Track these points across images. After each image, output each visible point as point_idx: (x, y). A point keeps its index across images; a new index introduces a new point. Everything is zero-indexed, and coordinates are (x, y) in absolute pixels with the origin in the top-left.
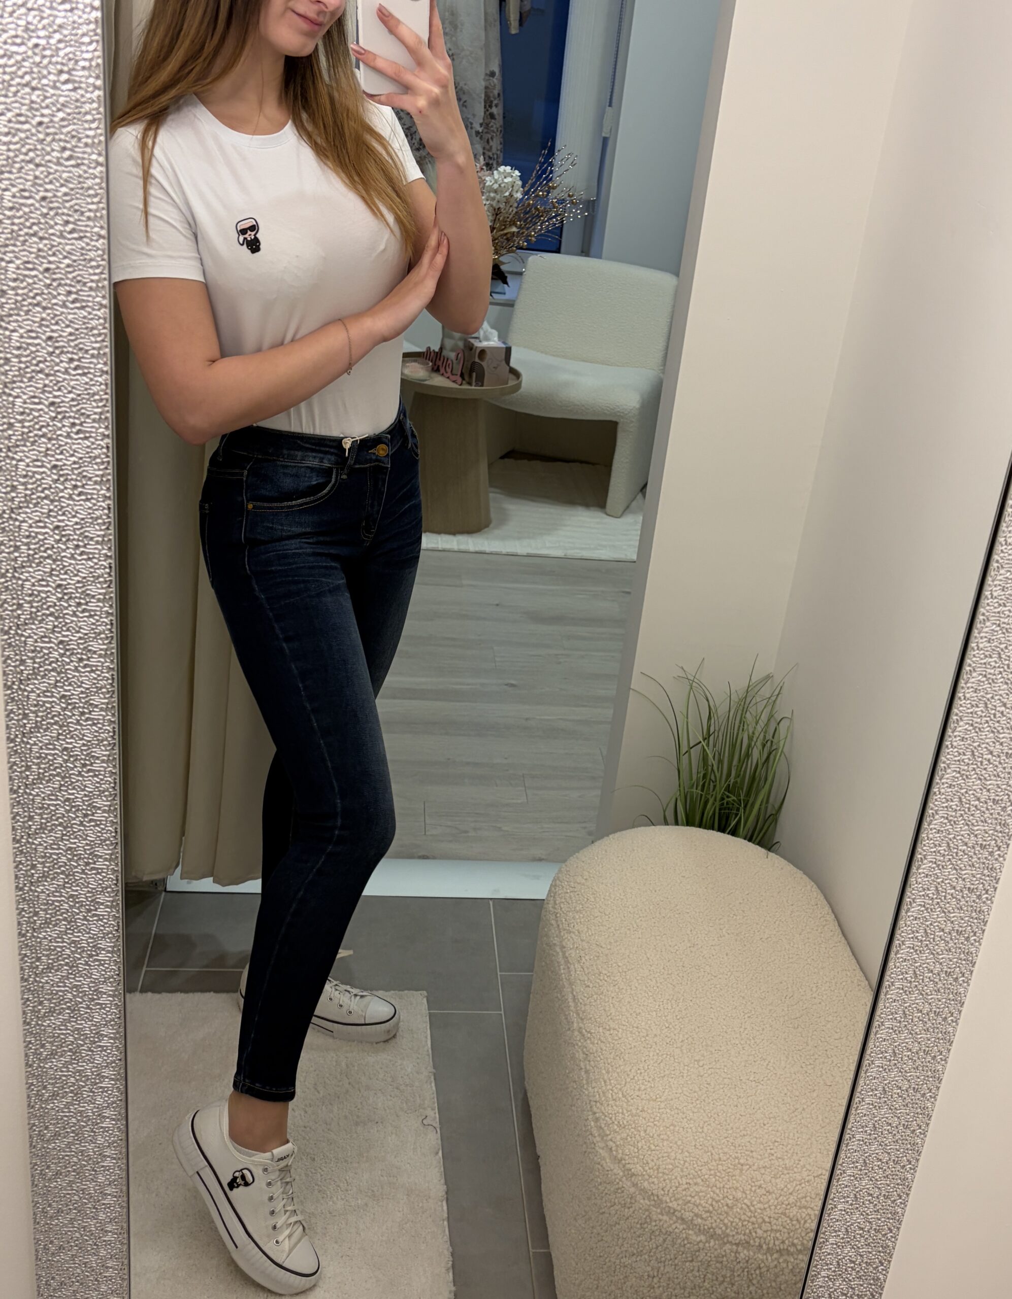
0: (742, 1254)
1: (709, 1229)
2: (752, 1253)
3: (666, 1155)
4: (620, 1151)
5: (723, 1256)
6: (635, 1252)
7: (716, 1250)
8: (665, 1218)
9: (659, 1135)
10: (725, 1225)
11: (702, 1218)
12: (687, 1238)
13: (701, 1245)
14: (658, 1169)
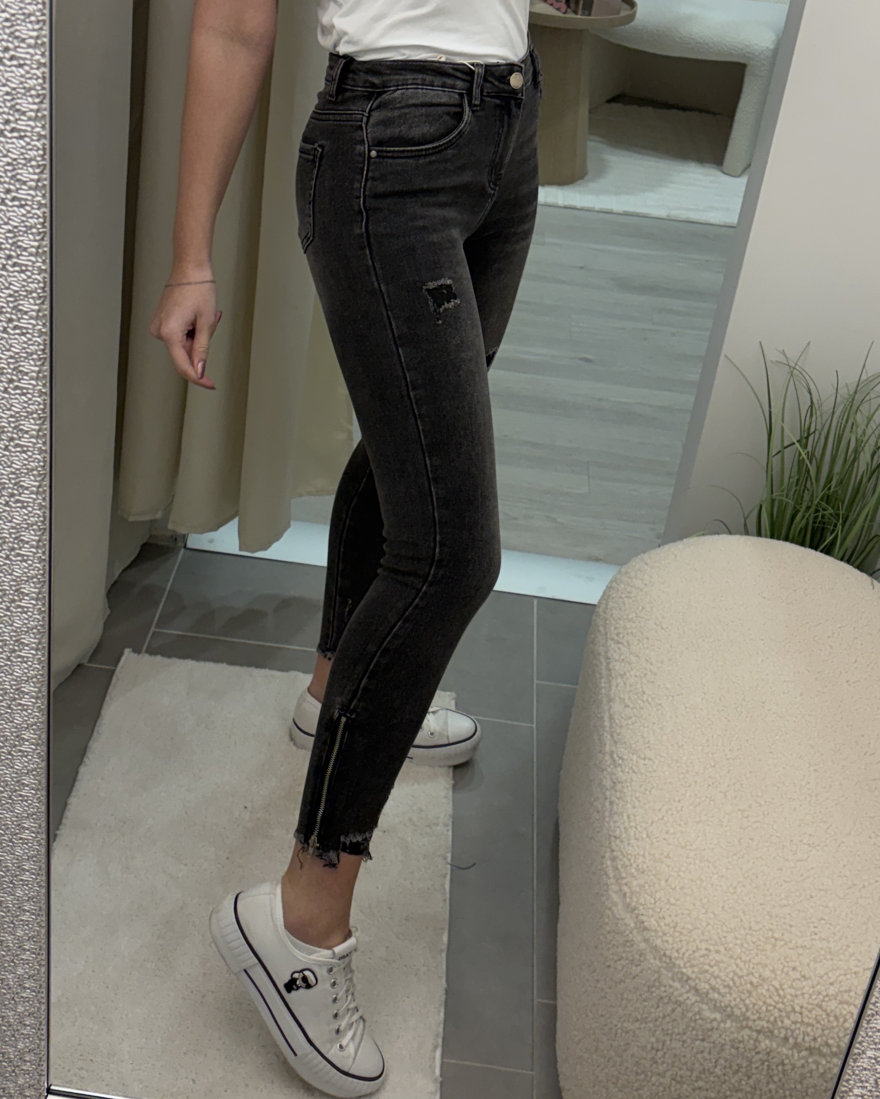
0: (763, 1045)
1: (726, 1007)
2: (774, 1045)
3: (686, 912)
4: (635, 899)
5: (740, 1042)
6: (639, 1017)
7: (732, 1033)
8: (677, 985)
9: (682, 888)
10: (745, 1005)
11: (719, 993)
12: (699, 1013)
13: (715, 1024)
14: (675, 927)
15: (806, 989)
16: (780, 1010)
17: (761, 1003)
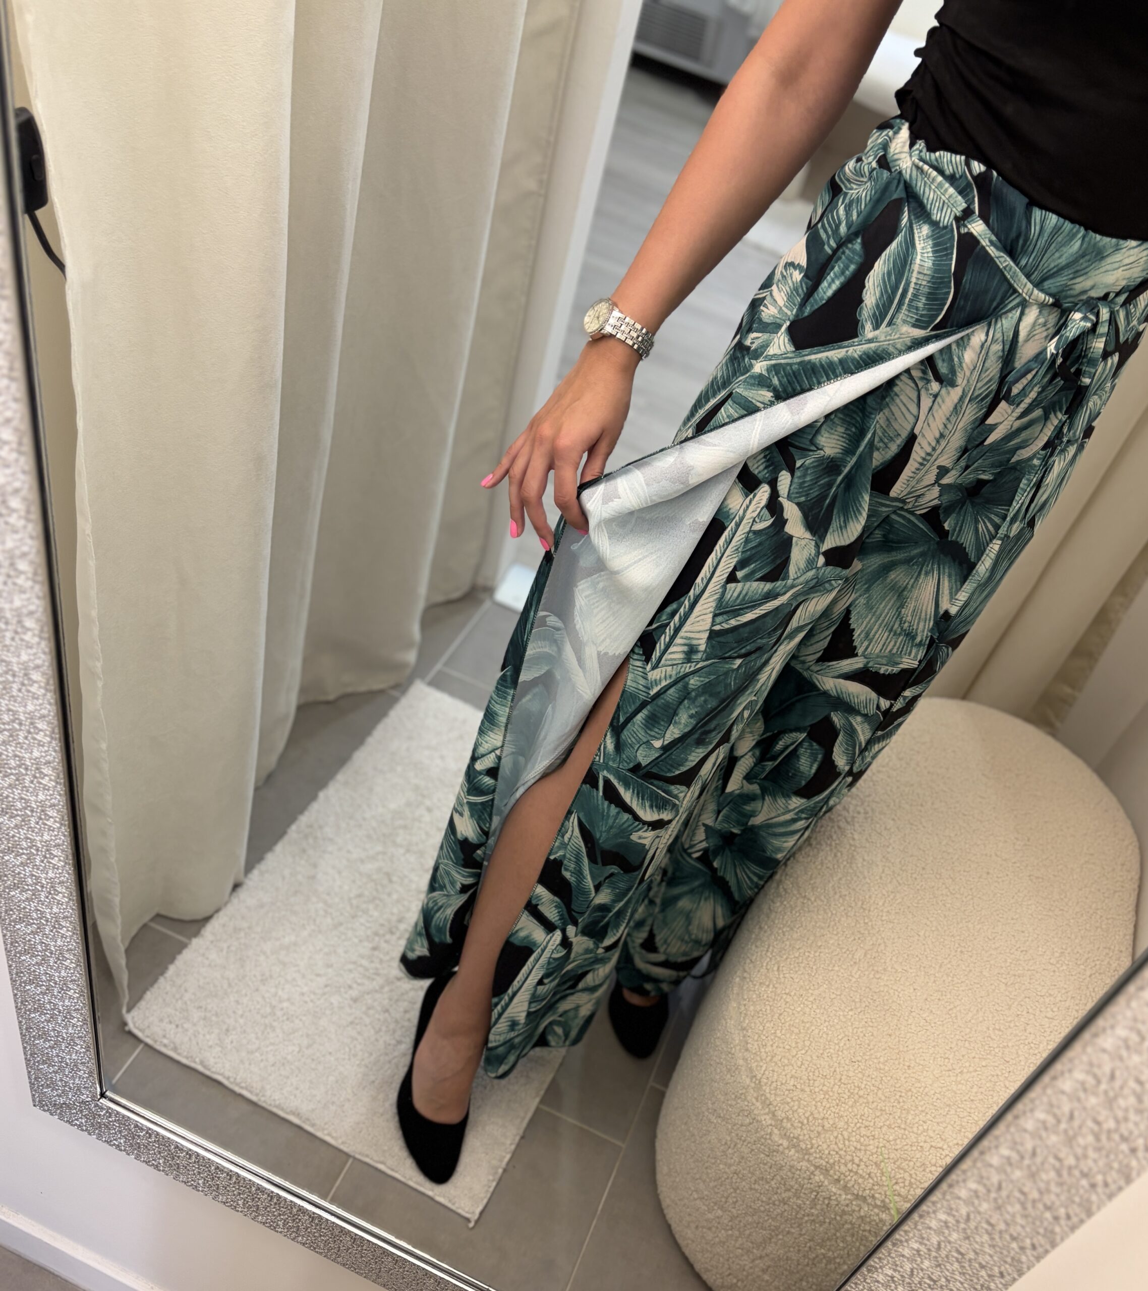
0: (817, 1178)
1: (795, 1138)
5: (797, 1169)
7: (793, 1160)
8: (758, 1105)
11: (793, 1125)
12: (771, 1134)
13: (781, 1148)
15: (871, 1147)
16: (841, 1157)
17: (825, 1146)
